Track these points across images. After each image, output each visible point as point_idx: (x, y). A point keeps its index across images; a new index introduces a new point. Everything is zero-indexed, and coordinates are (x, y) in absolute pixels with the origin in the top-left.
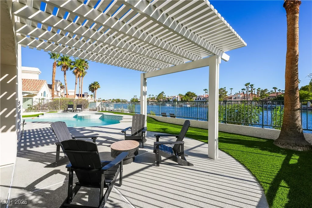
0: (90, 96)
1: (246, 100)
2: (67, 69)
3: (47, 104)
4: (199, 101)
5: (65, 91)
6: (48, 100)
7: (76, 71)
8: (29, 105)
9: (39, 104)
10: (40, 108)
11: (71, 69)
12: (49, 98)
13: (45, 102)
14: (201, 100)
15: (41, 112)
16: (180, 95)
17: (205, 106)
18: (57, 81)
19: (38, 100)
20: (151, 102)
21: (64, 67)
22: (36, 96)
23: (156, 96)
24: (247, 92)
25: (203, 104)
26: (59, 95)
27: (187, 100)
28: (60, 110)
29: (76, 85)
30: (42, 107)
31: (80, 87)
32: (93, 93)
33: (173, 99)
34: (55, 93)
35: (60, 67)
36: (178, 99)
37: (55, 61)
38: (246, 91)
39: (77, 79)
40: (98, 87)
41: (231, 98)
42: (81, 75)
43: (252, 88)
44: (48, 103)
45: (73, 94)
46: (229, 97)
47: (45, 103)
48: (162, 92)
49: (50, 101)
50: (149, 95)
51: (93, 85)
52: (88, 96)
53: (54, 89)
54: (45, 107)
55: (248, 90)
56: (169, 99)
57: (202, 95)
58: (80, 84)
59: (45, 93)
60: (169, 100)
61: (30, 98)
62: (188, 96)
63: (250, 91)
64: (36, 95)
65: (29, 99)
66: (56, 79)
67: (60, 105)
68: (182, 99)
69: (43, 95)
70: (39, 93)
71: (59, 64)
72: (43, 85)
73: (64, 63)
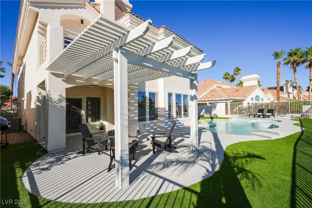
7: (308, 63)
22: (244, 101)
69: (254, 99)
70: (247, 99)
71: (286, 61)
72: (252, 90)
73: (292, 59)
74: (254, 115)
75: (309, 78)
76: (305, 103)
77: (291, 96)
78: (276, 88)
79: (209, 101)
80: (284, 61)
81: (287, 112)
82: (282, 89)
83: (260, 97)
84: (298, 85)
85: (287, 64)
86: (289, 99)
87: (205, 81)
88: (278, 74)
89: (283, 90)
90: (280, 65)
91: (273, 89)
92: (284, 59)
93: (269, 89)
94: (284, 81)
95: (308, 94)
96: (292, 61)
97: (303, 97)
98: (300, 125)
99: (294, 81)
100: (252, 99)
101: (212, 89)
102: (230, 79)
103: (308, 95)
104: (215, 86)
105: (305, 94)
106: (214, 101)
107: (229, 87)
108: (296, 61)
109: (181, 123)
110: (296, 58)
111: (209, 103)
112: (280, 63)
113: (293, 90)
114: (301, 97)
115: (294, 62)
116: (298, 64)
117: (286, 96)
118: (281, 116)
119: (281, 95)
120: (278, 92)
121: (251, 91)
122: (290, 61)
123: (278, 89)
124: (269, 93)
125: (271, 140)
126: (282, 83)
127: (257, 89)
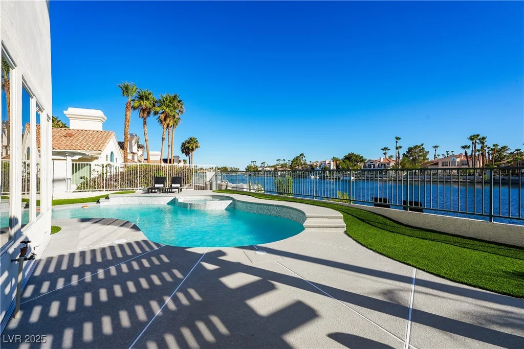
0: (182, 162)
1: (471, 167)
2: (149, 113)
3: (116, 176)
4: (370, 170)
5: (145, 153)
6: (118, 167)
7: (162, 116)
8: (81, 178)
9: (102, 175)
10: (102, 184)
11: (156, 113)
12: (118, 163)
13: (113, 171)
14: (374, 167)
15: (104, 193)
16: (335, 160)
17: (385, 179)
18: (132, 135)
19: (99, 169)
20: (282, 171)
21: (143, 110)
22: (96, 160)
23: (288, 162)
24: (472, 151)
25: (381, 176)
26: (136, 160)
27: (348, 168)
28: (141, 188)
29: (164, 142)
30: (106, 180)
31: (169, 146)
32: (188, 156)
33: (320, 166)
34: (130, 157)
35: (137, 110)
36: (330, 166)
37: (130, 100)
38: (471, 149)
39: (165, 130)
40: (196, 147)
41: (437, 164)
42: (171, 124)
43: (483, 143)
44: (117, 174)
45: (158, 158)
46: (432, 162)
47: (112, 173)
48: (301, 155)
49: (121, 170)
50: (277, 160)
51: (188, 143)
52: (180, 161)
53: (128, 149)
54: (112, 182)
55: (475, 148)
56: (314, 167)
57: (377, 159)
58: (170, 140)
59: (113, 156)
60: (313, 169)
61: (87, 165)
62: (350, 161)
63: (478, 151)
64: (97, 158)
65: (85, 166)
66: (130, 131)
67: (140, 177)
68: (337, 166)
69: (109, 158)
70: (102, 155)
83: (114, 154)
110: (148, 104)
121: (107, 142)
127: (112, 140)
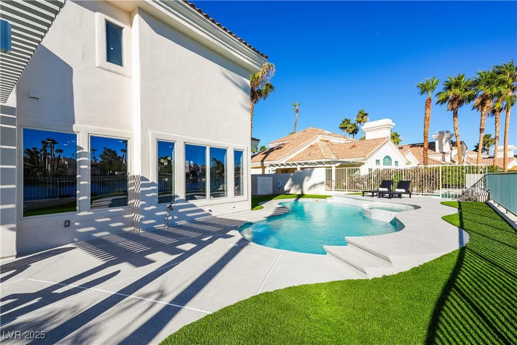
21: (452, 101)
59: (390, 160)
64: (363, 164)
69: (381, 162)
70: (369, 161)
71: (441, 98)
72: (378, 147)
73: (450, 94)
74: (373, 192)
75: (479, 128)
76: (470, 170)
77: (448, 159)
78: (422, 146)
79: (300, 164)
80: (436, 98)
81: (435, 186)
82: (432, 146)
83: (391, 158)
84: (459, 139)
85: (442, 103)
86: (443, 162)
87: (304, 131)
88: (426, 119)
89: (435, 148)
90: (429, 103)
91: (417, 146)
92: (438, 95)
93: (411, 147)
94: (436, 133)
95: (476, 156)
96: (450, 97)
97: (468, 161)
98: (458, 223)
99: (454, 133)
100: (378, 161)
101: (312, 144)
102: (351, 130)
103: (475, 158)
104: (317, 140)
105: (470, 156)
106: (310, 165)
107: (343, 141)
108: (458, 96)
109: (201, 210)
110: (457, 91)
111: (302, 169)
112: (430, 99)
113: (451, 149)
114: (463, 160)
115: (455, 99)
116: (461, 103)
117: (439, 158)
118: (424, 193)
119: (429, 156)
120: (425, 150)
121: (376, 148)
122: (447, 98)
123: (426, 146)
124: (410, 152)
125: (367, 280)
126: (433, 136)
127: (387, 145)
